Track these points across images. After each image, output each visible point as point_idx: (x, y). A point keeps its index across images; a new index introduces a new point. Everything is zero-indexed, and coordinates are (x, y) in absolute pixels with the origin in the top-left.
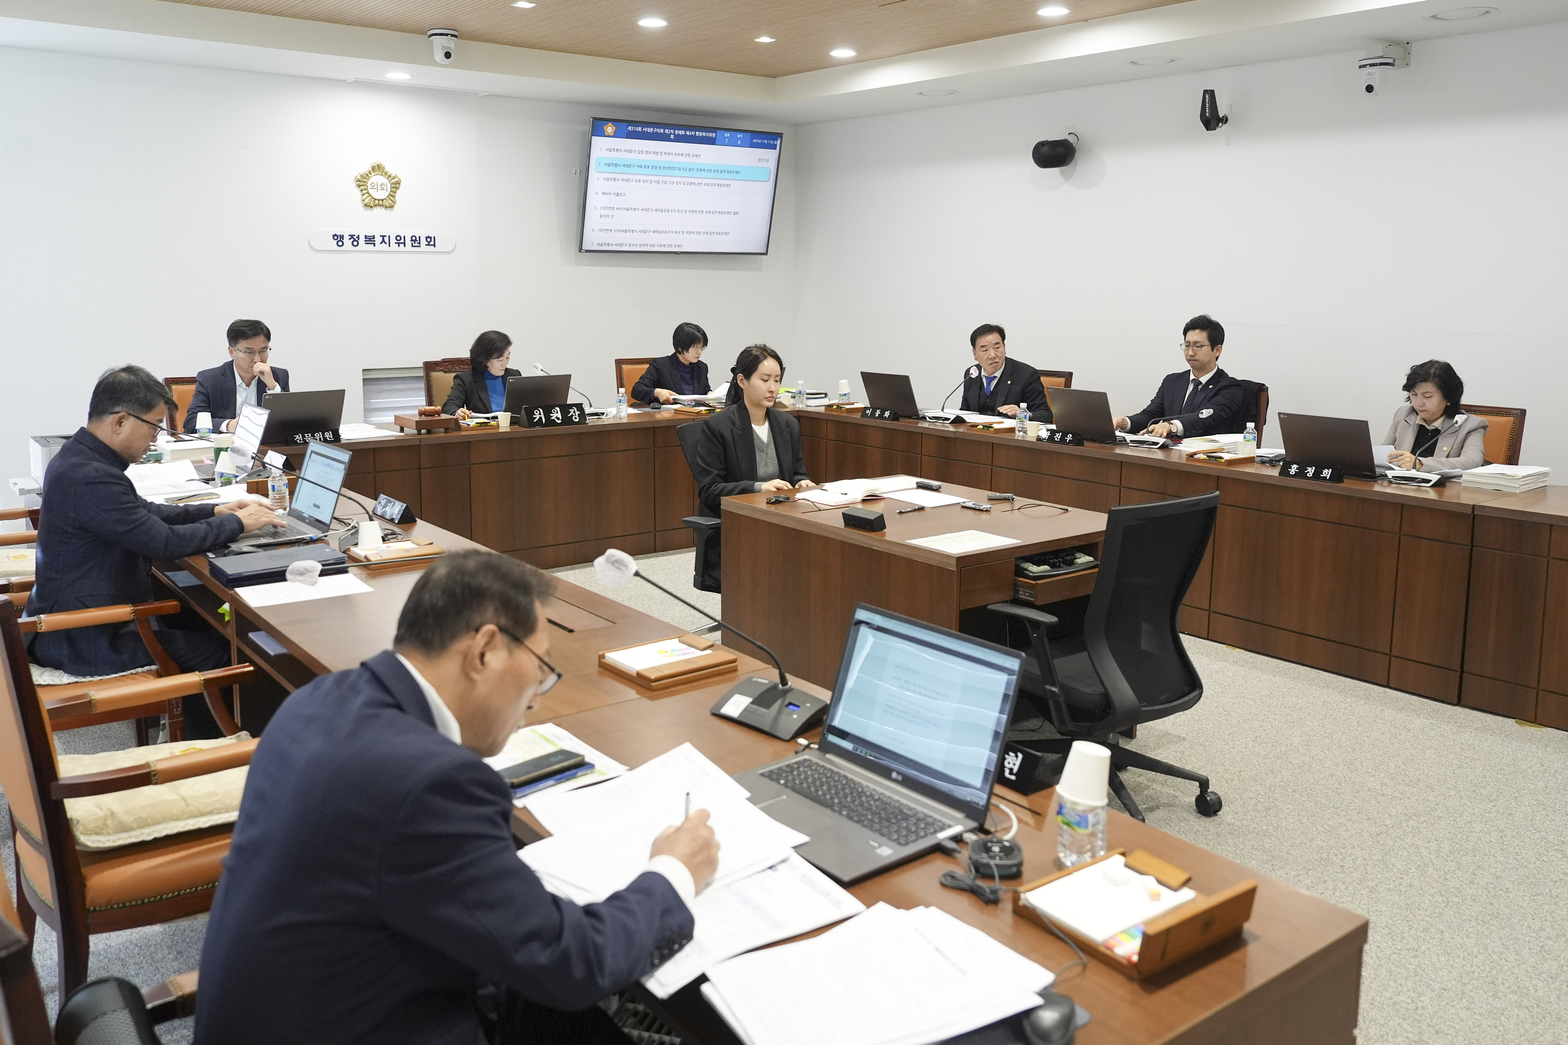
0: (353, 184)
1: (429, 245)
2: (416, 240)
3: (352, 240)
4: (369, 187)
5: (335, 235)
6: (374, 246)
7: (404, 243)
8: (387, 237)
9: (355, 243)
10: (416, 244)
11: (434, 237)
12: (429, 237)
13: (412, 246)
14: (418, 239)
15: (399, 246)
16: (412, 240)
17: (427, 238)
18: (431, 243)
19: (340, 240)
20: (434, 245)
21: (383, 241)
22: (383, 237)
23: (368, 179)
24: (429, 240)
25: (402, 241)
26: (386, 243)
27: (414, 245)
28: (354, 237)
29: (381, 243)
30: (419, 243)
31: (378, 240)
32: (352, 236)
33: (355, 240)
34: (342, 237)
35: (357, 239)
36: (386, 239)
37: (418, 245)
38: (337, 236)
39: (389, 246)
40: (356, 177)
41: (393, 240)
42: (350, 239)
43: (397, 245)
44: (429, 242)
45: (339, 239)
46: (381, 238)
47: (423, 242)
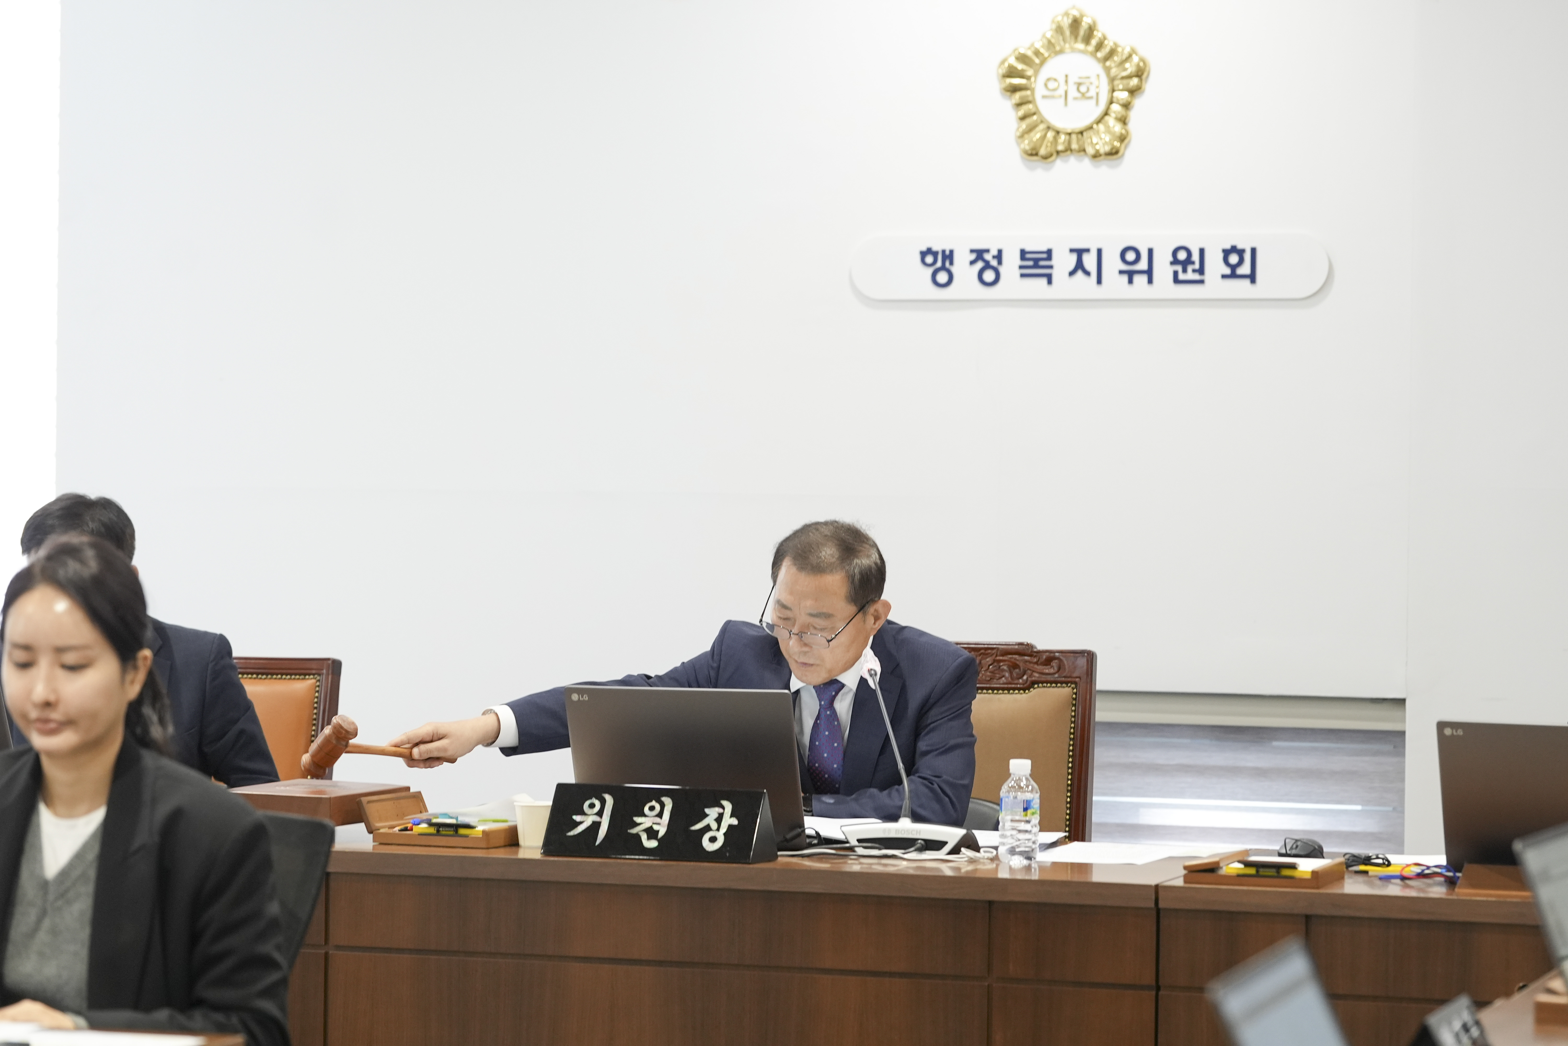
0: (994, 85)
1: (1233, 275)
2: (1188, 261)
3: (980, 265)
4: (1040, 90)
5: (929, 251)
6: (1050, 282)
7: (1149, 273)
8: (1094, 254)
9: (989, 276)
10: (1190, 275)
11: (1254, 251)
12: (1234, 249)
13: (1176, 280)
14: (1196, 257)
15: (1130, 281)
16: (1175, 261)
17: (1227, 253)
18: (1240, 271)
19: (943, 268)
20: (1252, 277)
21: (1080, 266)
22: (1080, 252)
23: (1037, 69)
24: (1234, 259)
25: (1143, 265)
26: (1087, 273)
27: (1181, 276)
28: (988, 257)
29: (1072, 273)
30: (1201, 271)
31: (1063, 262)
32: (979, 254)
33: (987, 266)
34: (949, 257)
35: (994, 263)
36: (1090, 262)
37: (1197, 277)
38: (935, 254)
39: (1099, 281)
40: (1003, 61)
41: (1112, 264)
42: (972, 263)
43: (1125, 278)
44: (1233, 268)
45: (939, 264)
46: (1074, 257)
47: (1215, 266)
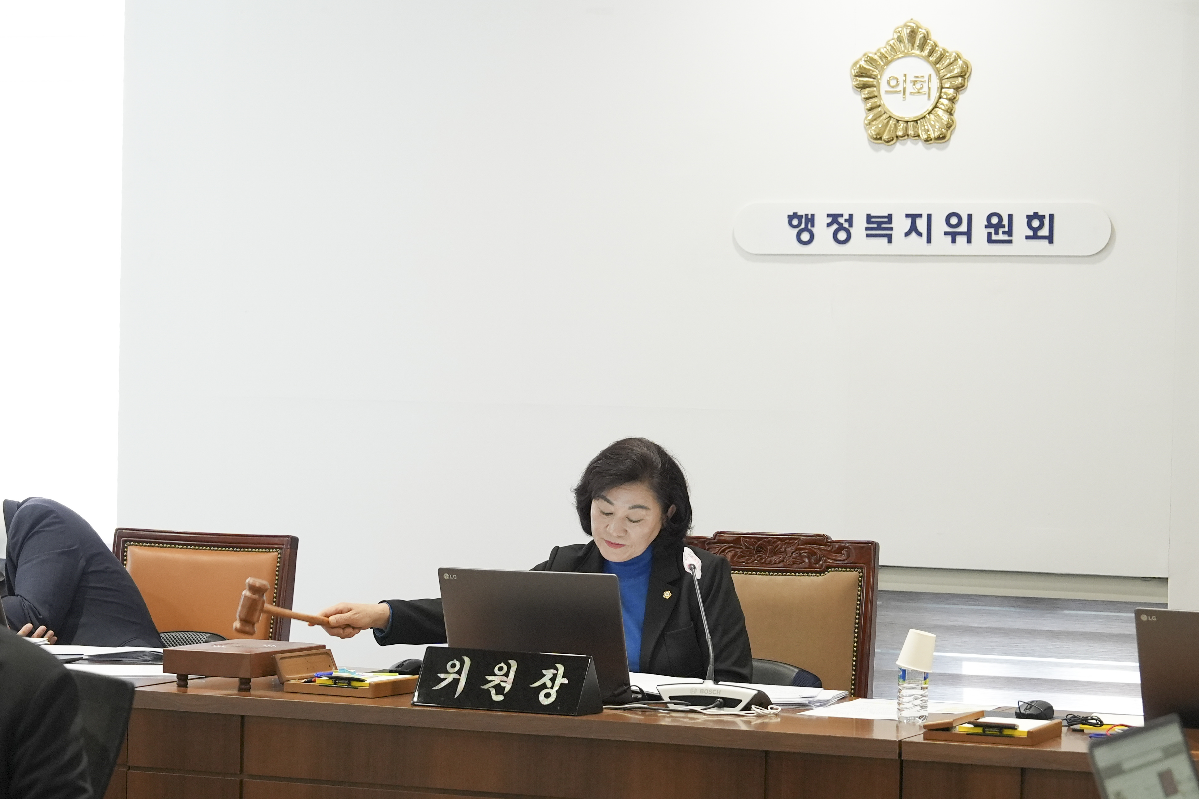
0: (848, 83)
1: (1035, 237)
2: (1000, 225)
3: (835, 226)
4: (884, 87)
5: (795, 215)
6: (890, 241)
7: (968, 234)
8: (925, 218)
9: (842, 236)
10: (1001, 237)
11: (1052, 216)
12: (1036, 216)
13: (990, 241)
14: (1005, 222)
15: (954, 241)
16: (989, 225)
17: (1030, 218)
18: (1041, 233)
19: (806, 229)
20: (1050, 239)
21: (913, 228)
22: (914, 217)
23: (882, 70)
24: (1036, 223)
25: (964, 228)
26: (920, 234)
27: (994, 237)
28: (841, 220)
29: (907, 234)
30: (1010, 233)
31: (900, 225)
32: (834, 218)
33: (841, 228)
34: (810, 220)
35: (846, 225)
36: (921, 224)
37: (1006, 237)
38: (800, 218)
39: (929, 241)
40: (855, 64)
41: (939, 227)
42: (829, 225)
43: (949, 238)
44: (1035, 230)
45: (803, 226)
46: (909, 221)
47: (1021, 229)
